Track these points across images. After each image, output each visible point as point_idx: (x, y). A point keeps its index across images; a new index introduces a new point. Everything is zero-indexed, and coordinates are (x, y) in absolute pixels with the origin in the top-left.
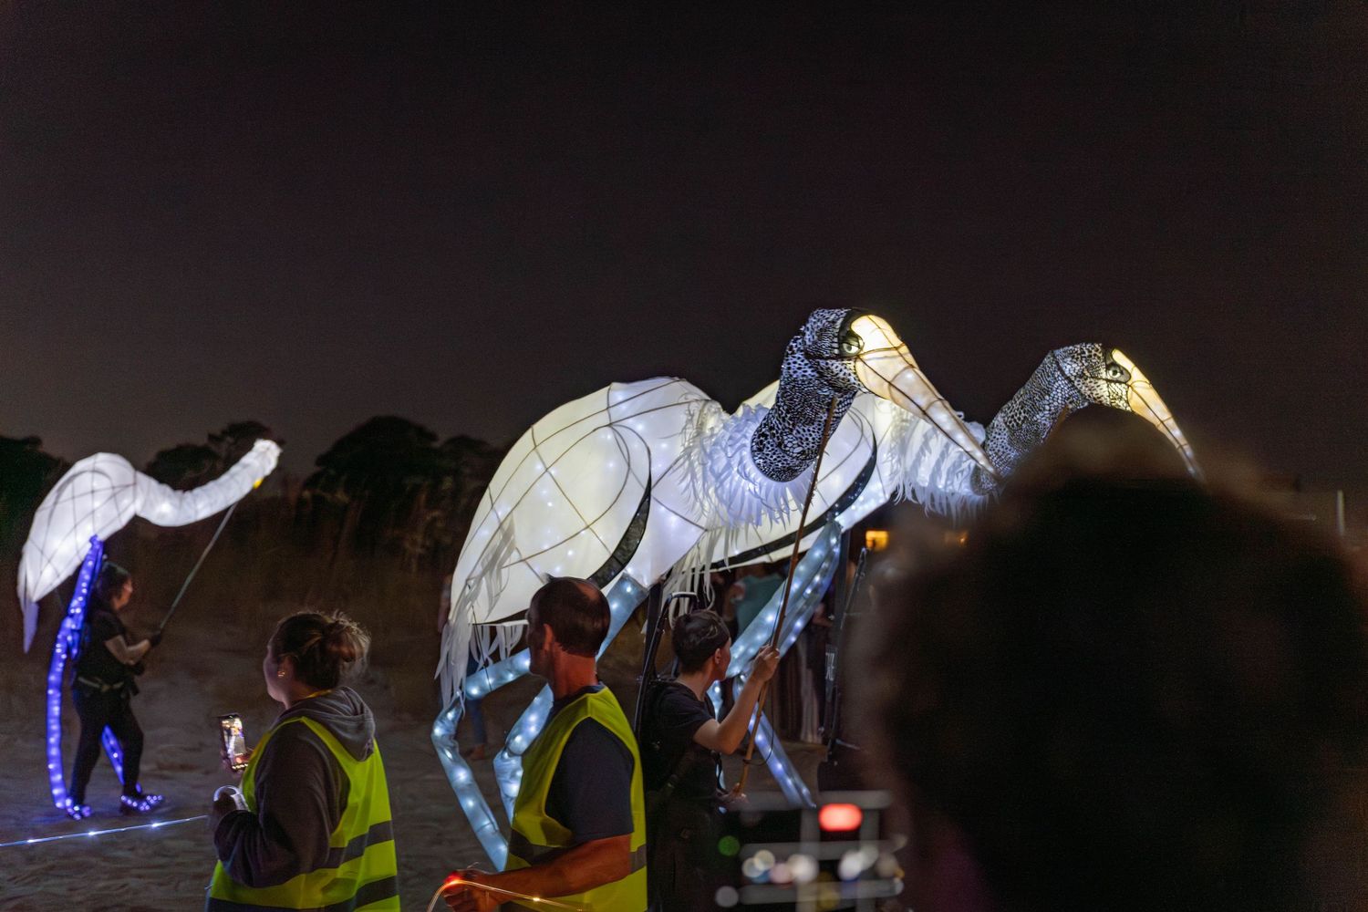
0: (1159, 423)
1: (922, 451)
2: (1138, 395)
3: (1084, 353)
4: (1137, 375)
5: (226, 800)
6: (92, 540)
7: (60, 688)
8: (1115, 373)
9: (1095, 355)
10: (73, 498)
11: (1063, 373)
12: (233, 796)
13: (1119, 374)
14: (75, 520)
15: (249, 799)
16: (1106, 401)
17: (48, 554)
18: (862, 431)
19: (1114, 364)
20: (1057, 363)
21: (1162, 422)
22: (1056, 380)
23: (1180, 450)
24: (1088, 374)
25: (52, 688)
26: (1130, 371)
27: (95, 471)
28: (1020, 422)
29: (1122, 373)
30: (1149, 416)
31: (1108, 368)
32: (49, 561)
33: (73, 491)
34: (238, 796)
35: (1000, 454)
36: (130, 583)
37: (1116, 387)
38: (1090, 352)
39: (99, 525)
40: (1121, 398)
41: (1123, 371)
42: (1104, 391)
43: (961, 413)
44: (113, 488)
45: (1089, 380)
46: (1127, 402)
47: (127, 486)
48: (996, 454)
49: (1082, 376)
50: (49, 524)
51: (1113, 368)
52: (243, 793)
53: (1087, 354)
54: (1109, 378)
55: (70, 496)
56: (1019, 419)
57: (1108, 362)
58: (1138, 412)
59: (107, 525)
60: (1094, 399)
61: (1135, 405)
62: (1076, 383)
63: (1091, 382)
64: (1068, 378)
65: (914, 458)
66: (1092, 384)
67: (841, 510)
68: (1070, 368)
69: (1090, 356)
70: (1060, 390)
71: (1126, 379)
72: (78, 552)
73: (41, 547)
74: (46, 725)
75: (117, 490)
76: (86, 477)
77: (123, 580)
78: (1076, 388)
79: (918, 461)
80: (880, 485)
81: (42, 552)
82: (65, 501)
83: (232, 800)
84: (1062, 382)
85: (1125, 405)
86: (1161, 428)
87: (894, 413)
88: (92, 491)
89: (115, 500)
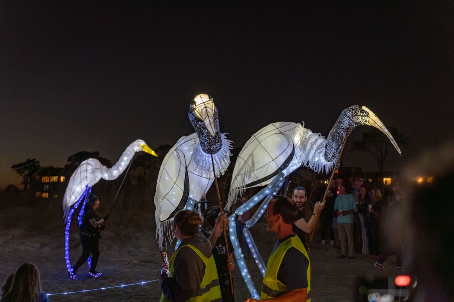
0: (380, 127)
1: (310, 149)
2: (371, 119)
3: (353, 108)
4: (371, 113)
5: (165, 273)
6: (87, 186)
7: (69, 231)
8: (363, 113)
9: (357, 108)
10: (81, 172)
11: (347, 115)
12: (167, 273)
13: (364, 114)
14: (81, 180)
15: (172, 273)
16: (362, 123)
17: (73, 191)
18: (289, 142)
19: (363, 110)
20: (345, 113)
21: (381, 127)
22: (345, 118)
23: (388, 136)
24: (355, 115)
25: (66, 231)
26: (368, 112)
27: (87, 164)
28: (334, 133)
29: (366, 113)
30: (376, 126)
31: (361, 112)
32: (73, 193)
33: (81, 170)
34: (168, 272)
35: (330, 145)
36: (98, 200)
37: (364, 118)
38: (355, 108)
39: (89, 181)
40: (366, 121)
41: (366, 112)
42: (361, 120)
43: (324, 137)
44: (93, 169)
45: (355, 117)
46: (369, 122)
47: (98, 169)
48: (329, 145)
49: (353, 116)
50: (73, 181)
51: (363, 112)
52: (170, 271)
53: (354, 108)
54: (362, 115)
55: (80, 172)
56: (334, 132)
57: (361, 110)
58: (373, 125)
59: (92, 181)
60: (358, 123)
61: (371, 123)
62: (351, 118)
63: (356, 117)
64: (349, 117)
65: (308, 151)
66: (357, 118)
67: (284, 169)
68: (349, 114)
69: (355, 109)
70: (346, 122)
71: (367, 115)
72: (82, 190)
73: (71, 189)
74: (65, 244)
75: (94, 170)
76: (85, 165)
77: (96, 199)
78: (352, 120)
79: (309, 152)
80: (297, 161)
81: (71, 190)
82: (78, 174)
83: (167, 274)
84: (347, 119)
85: (368, 123)
86: (381, 129)
87: (300, 137)
88: (86, 170)
89: (94, 173)
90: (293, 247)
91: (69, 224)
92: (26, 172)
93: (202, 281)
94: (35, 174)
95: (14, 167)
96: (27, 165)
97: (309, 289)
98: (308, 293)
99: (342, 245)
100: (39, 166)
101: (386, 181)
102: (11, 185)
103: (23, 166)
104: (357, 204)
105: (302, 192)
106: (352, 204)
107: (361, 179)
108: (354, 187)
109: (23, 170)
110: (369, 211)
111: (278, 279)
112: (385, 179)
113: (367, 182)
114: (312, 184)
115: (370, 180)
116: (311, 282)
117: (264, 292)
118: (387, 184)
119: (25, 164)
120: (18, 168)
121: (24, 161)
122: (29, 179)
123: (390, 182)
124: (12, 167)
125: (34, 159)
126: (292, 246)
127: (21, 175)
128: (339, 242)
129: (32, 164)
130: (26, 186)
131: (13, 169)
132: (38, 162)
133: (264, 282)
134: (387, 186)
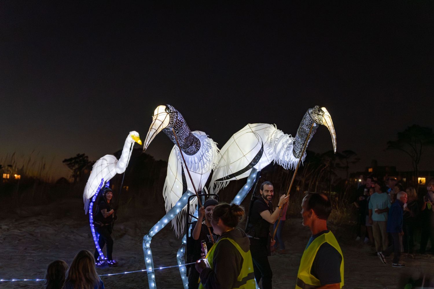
2: (324, 118)
6: (102, 180)
10: (97, 167)
13: (321, 113)
18: (259, 140)
27: (103, 159)
30: (326, 125)
37: (320, 116)
39: (104, 175)
41: (323, 112)
46: (322, 121)
54: (319, 113)
59: (107, 175)
61: (324, 122)
67: (255, 164)
71: (323, 114)
73: (89, 182)
75: (108, 165)
81: (89, 184)
82: (95, 168)
88: (102, 165)
89: (108, 167)
90: (326, 243)
91: (92, 216)
92: (77, 166)
93: (239, 274)
94: (85, 167)
95: (65, 161)
96: (77, 160)
97: (342, 284)
98: (341, 288)
99: (376, 243)
100: (88, 160)
101: (420, 181)
102: (62, 178)
103: (73, 161)
104: (391, 202)
105: (270, 187)
106: (387, 202)
107: (396, 179)
108: (388, 186)
109: (73, 164)
110: (404, 209)
111: (311, 273)
112: (419, 179)
113: (402, 181)
114: (347, 182)
115: (405, 179)
116: (345, 278)
117: (298, 285)
118: (422, 184)
119: (75, 158)
120: (69, 163)
122: (78, 173)
123: (425, 181)
125: (84, 155)
126: (326, 241)
127: (72, 169)
128: (373, 239)
129: (81, 158)
130: (75, 179)
131: (65, 163)
132: (87, 157)
133: (298, 277)
134: (422, 185)
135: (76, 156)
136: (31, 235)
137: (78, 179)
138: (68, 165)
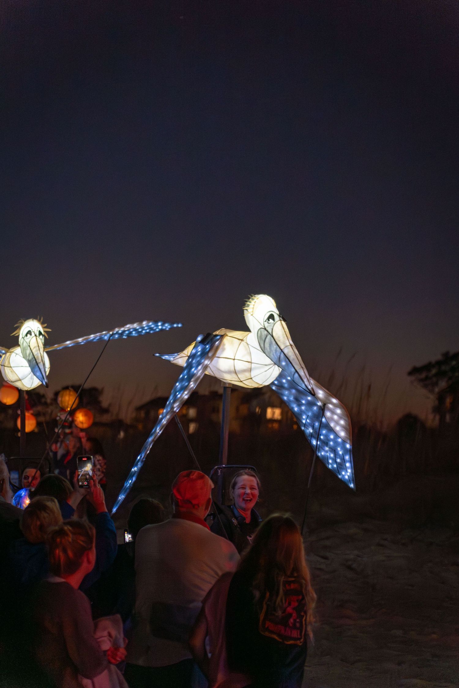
92: (443, 384)
95: (414, 371)
96: (443, 368)
103: (434, 371)
109: (434, 379)
119: (439, 363)
120: (423, 375)
121: (437, 357)
122: (448, 401)
124: (410, 373)
127: (432, 391)
129: (454, 362)
130: (442, 419)
131: (412, 378)
135: (439, 357)
136: (350, 568)
137: (448, 417)
138: (421, 380)
